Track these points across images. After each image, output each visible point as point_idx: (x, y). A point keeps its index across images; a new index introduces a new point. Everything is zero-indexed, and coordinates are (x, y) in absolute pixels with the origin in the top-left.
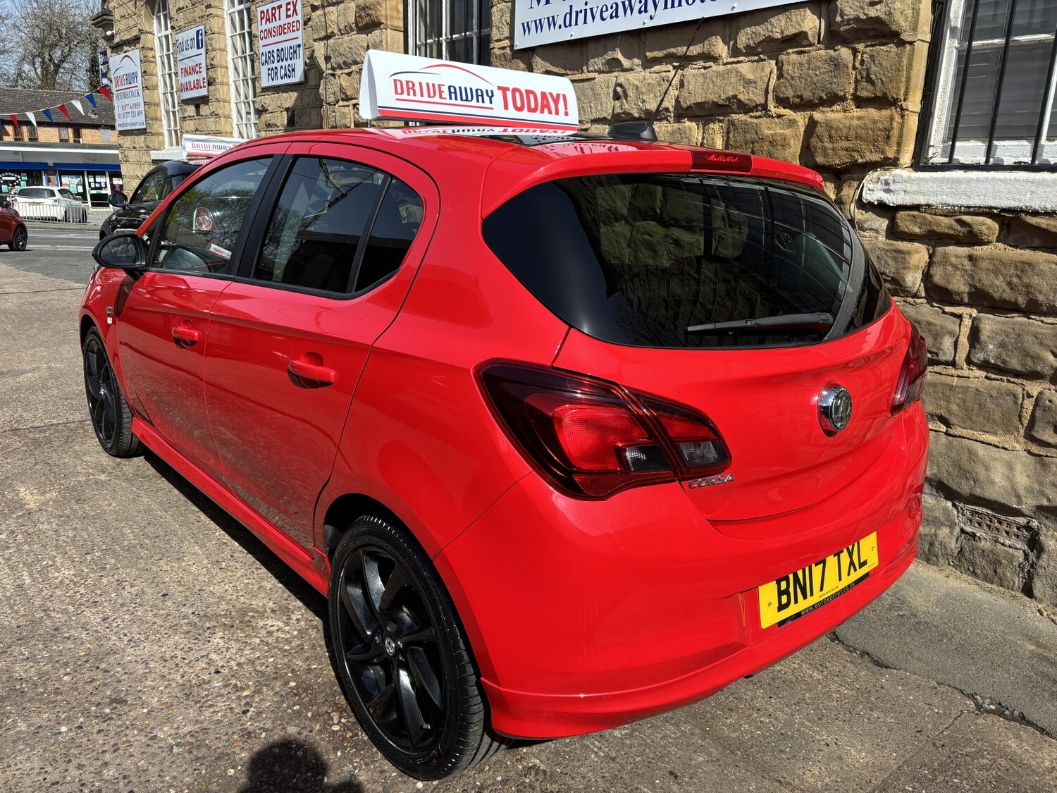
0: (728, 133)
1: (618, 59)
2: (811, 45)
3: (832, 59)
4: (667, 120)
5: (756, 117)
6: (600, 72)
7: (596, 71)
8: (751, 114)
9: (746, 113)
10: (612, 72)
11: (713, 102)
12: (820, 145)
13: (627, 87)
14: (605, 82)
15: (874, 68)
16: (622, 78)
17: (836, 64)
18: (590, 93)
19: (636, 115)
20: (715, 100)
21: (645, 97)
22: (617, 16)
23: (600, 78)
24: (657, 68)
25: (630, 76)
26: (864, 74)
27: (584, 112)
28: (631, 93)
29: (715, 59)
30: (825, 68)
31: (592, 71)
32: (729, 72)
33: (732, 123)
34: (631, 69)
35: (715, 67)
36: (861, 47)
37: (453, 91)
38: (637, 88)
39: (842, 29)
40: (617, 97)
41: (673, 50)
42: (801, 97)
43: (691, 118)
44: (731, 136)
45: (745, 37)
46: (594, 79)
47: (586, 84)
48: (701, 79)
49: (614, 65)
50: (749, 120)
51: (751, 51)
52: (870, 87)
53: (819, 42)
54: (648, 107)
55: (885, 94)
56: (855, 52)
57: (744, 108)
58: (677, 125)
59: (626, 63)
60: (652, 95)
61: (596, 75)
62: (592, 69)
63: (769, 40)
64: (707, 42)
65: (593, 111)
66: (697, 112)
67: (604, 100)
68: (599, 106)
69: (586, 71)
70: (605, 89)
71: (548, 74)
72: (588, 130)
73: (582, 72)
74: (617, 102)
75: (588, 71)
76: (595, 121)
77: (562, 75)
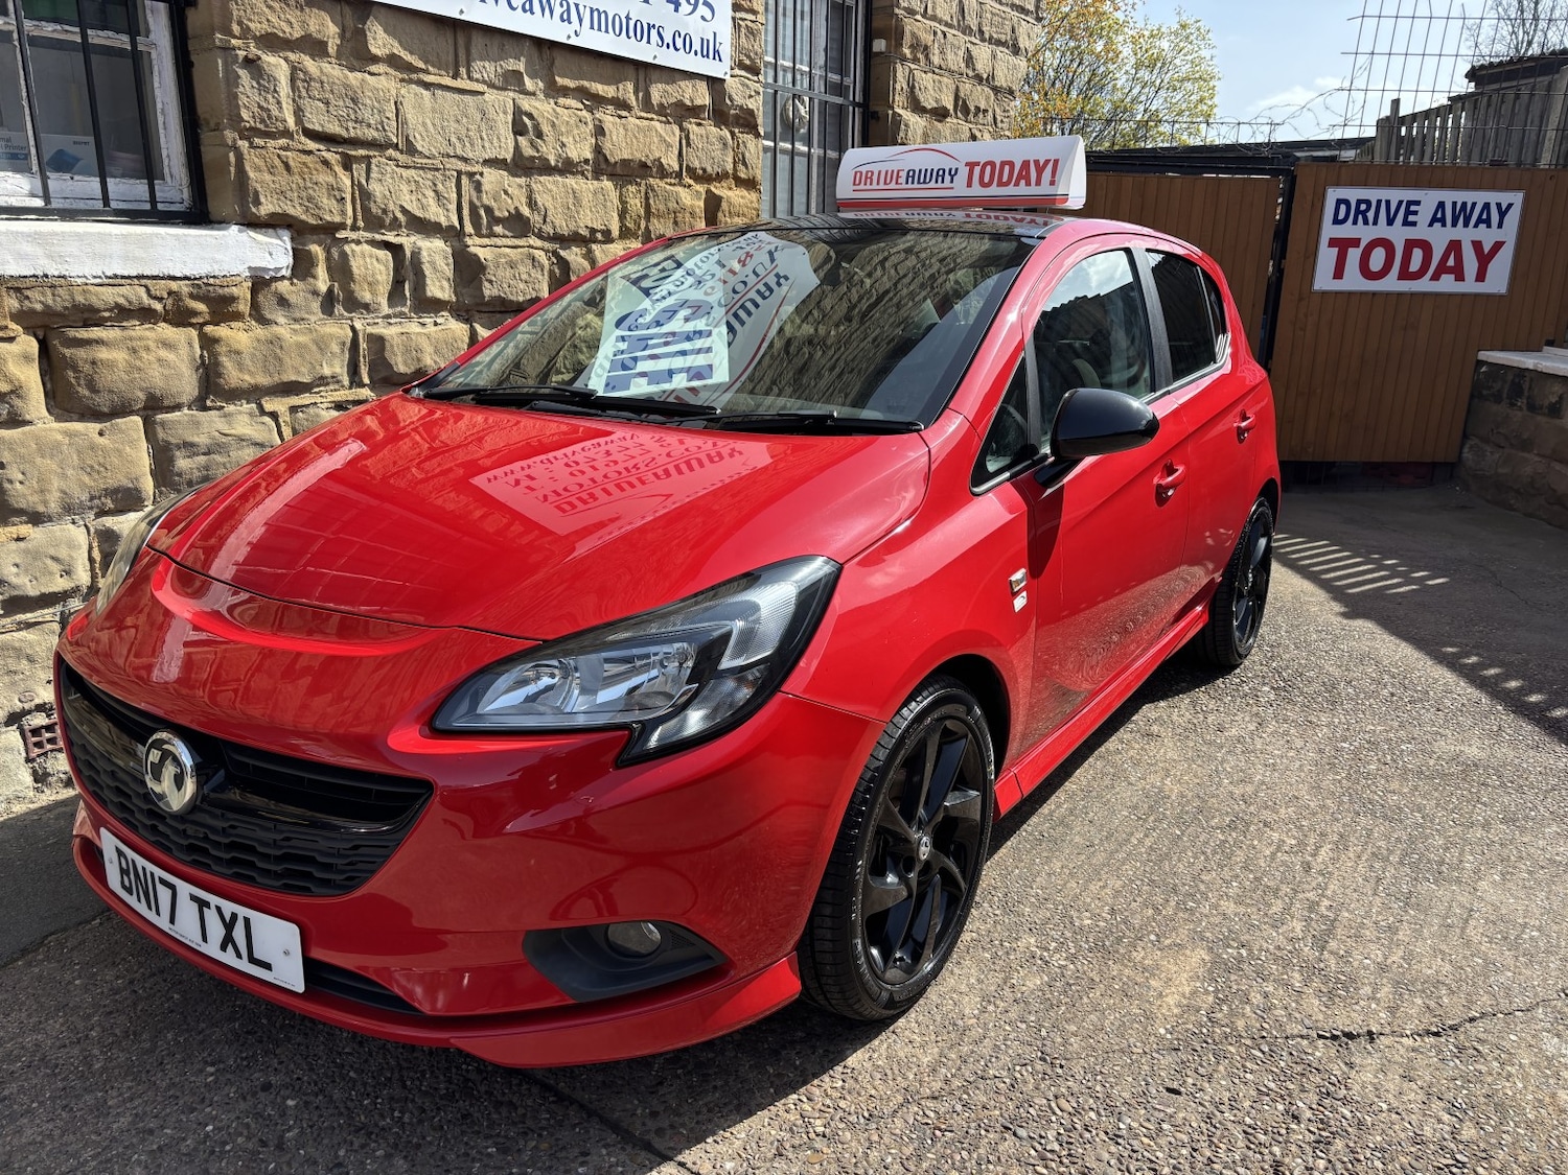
0: (647, 199)
2: (705, 119)
3: (720, 138)
4: (583, 174)
5: (671, 184)
6: (491, 85)
7: (484, 82)
8: (668, 180)
9: (661, 178)
10: (506, 89)
12: (723, 219)
13: (540, 120)
14: (501, 103)
16: (523, 101)
17: (723, 144)
18: (472, 111)
19: (553, 163)
21: (564, 140)
23: (491, 96)
24: (564, 101)
27: (472, 145)
28: (546, 128)
29: (628, 109)
30: (717, 145)
31: (477, 80)
33: (650, 187)
35: (630, 118)
36: (737, 131)
39: (732, 112)
40: (519, 129)
41: (586, 84)
42: (704, 170)
43: (612, 176)
44: (651, 201)
45: (657, 92)
46: (483, 93)
47: (468, 98)
48: (621, 130)
49: (512, 80)
50: (668, 187)
51: (662, 111)
53: (710, 117)
56: (733, 135)
57: (663, 173)
59: (529, 84)
61: (487, 87)
62: (478, 76)
63: (680, 104)
64: (621, 86)
65: (487, 145)
66: (619, 170)
67: (502, 132)
68: (495, 140)
69: (465, 76)
70: (501, 115)
71: (393, 61)
72: (481, 174)
73: (455, 76)
74: (520, 138)
75: (470, 78)
76: (488, 162)
77: (424, 71)
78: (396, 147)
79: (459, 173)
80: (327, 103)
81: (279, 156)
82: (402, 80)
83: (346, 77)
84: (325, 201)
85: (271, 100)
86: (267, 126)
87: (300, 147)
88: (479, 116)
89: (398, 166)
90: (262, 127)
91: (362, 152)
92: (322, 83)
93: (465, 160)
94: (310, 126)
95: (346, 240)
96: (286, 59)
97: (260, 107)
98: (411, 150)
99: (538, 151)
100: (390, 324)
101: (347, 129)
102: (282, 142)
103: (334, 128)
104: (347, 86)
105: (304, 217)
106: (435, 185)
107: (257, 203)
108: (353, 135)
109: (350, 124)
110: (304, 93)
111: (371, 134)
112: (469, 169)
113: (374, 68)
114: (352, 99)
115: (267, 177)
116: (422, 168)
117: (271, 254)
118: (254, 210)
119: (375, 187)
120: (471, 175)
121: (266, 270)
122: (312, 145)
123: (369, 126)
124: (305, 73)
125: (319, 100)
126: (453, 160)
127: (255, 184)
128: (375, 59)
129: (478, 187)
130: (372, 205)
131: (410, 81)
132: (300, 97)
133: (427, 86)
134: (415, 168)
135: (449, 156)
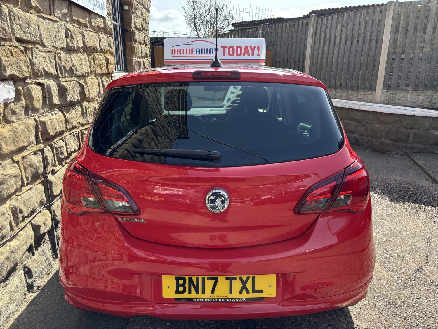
3: (106, 38)
4: (81, 52)
6: (60, 19)
7: (58, 17)
8: (98, 53)
10: (63, 20)
13: (72, 32)
14: (62, 25)
19: (76, 48)
23: (60, 23)
27: (57, 42)
28: (74, 36)
31: (56, 17)
33: (94, 56)
34: (68, 22)
35: (89, 32)
37: (198, 51)
40: (67, 35)
41: (79, 19)
42: (104, 50)
43: (86, 53)
44: (95, 61)
45: (93, 22)
46: (57, 21)
47: (54, 23)
48: (88, 36)
49: (64, 17)
50: (98, 56)
51: (95, 29)
57: (96, 51)
58: (83, 56)
59: (67, 18)
64: (86, 19)
65: (60, 41)
66: (88, 50)
68: (62, 40)
69: (53, 15)
70: (62, 30)
71: (36, 8)
72: (60, 53)
73: (50, 15)
74: (67, 39)
75: (54, 15)
76: (61, 49)
77: (43, 13)
78: (38, 43)
79: (55, 53)
80: (21, 26)
81: (9, 49)
82: (38, 16)
83: (25, 15)
84: (24, 67)
85: (6, 25)
86: (5, 36)
87: (14, 45)
88: (58, 31)
89: (40, 51)
90: (3, 36)
91: (30, 46)
92: (19, 17)
93: (56, 48)
94: (17, 36)
95: (29, 83)
96: (7, 6)
97: (2, 28)
98: (43, 45)
99: (73, 44)
100: (44, 116)
101: (27, 37)
102: (9, 43)
103: (24, 37)
104: (26, 18)
105: (19, 75)
106: (50, 58)
107: (5, 70)
108: (29, 39)
109: (28, 35)
110: (13, 22)
111: (33, 39)
112: (57, 51)
113: (32, 11)
114: (28, 24)
115: (7, 59)
116: (46, 52)
117: (9, 92)
118: (4, 74)
119: (35, 60)
120: (58, 53)
121: (8, 99)
122: (17, 44)
123: (33, 35)
124: (14, 13)
125: (18, 24)
127: (4, 63)
128: (33, 8)
129: (60, 58)
130: (35, 68)
132: (12, 23)
133: (44, 18)
134: (44, 52)
135: (52, 47)
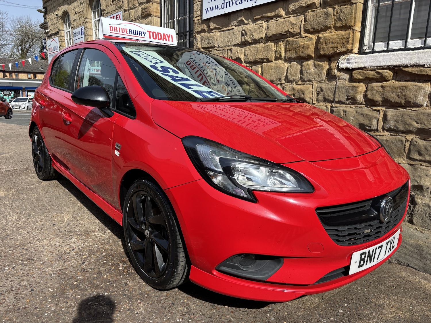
0: (286, 45)
1: (243, 20)
2: (317, 8)
3: (325, 13)
4: (262, 43)
5: (297, 38)
6: (236, 26)
7: (234, 26)
8: (295, 37)
9: (292, 37)
10: (241, 25)
11: (280, 33)
13: (246, 31)
14: (238, 30)
15: (342, 15)
16: (244, 27)
17: (327, 14)
18: (232, 34)
19: (250, 41)
20: (281, 32)
21: (254, 34)
22: (242, 3)
23: (236, 28)
24: (258, 22)
25: (248, 26)
26: (338, 17)
27: (230, 42)
28: (248, 33)
29: (280, 17)
30: (323, 16)
32: (286, 21)
33: (287, 41)
34: (248, 24)
35: (280, 20)
36: (336, 7)
38: (250, 30)
40: (243, 35)
41: (264, 15)
42: (314, 28)
43: (272, 41)
44: (287, 46)
45: (291, 7)
46: (234, 29)
47: (231, 31)
48: (275, 25)
49: (241, 23)
50: (294, 39)
51: (294, 12)
52: (340, 22)
53: (320, 6)
54: (255, 38)
55: (346, 24)
56: (334, 9)
57: (292, 35)
58: (266, 44)
59: (246, 22)
60: (256, 33)
61: (234, 27)
62: (233, 25)
63: (301, 7)
64: (277, 10)
65: (233, 41)
66: (274, 38)
67: (238, 37)
69: (230, 26)
70: (238, 32)
71: (216, 28)
72: (232, 49)
74: (243, 37)
76: (234, 45)
77: (221, 28)
78: (216, 47)
79: (228, 49)
82: (219, 32)
89: (217, 51)
91: (211, 49)
92: (204, 37)
93: (228, 46)
94: (203, 46)
96: (200, 35)
98: (219, 47)
103: (206, 46)
104: (208, 37)
106: (223, 53)
111: (211, 45)
112: (230, 48)
113: (213, 31)
114: (208, 39)
116: (220, 50)
125: (204, 41)
126: (227, 47)
128: (212, 29)
129: (231, 52)
131: (220, 31)
133: (223, 31)
135: (225, 46)
